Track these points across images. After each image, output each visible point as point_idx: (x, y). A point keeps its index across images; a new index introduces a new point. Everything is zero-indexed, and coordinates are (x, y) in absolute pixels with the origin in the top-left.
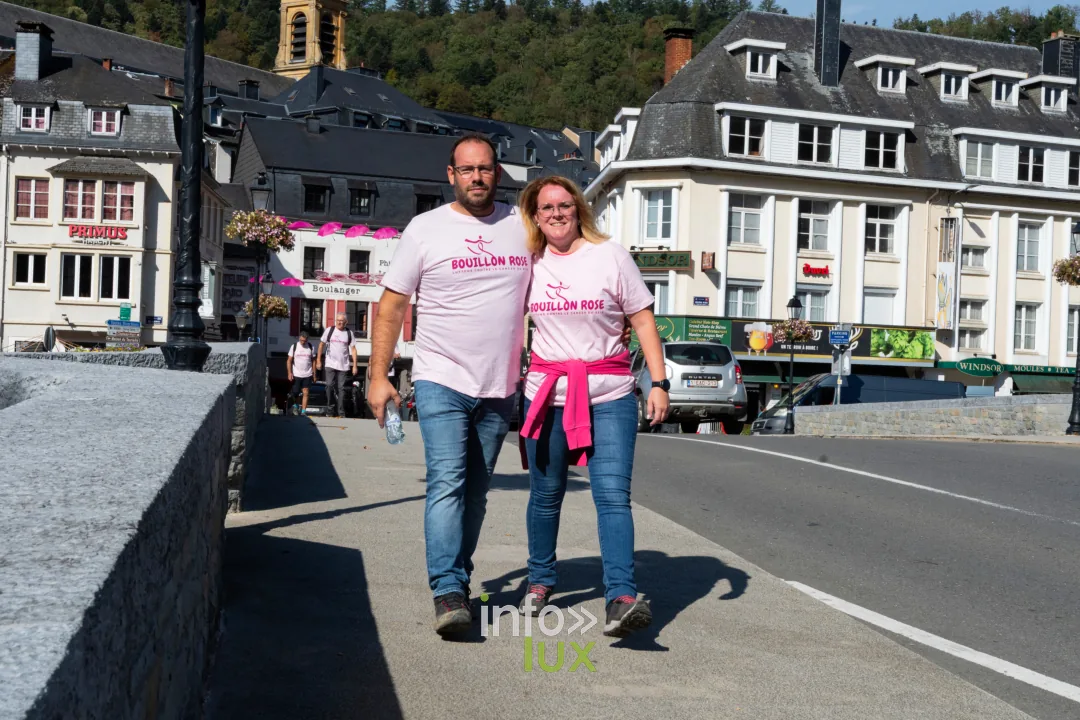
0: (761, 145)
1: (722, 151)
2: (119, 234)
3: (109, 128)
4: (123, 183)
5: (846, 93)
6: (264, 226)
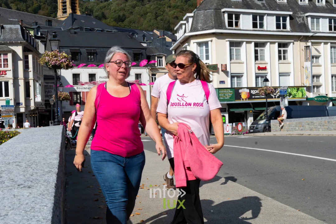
0: (239, 24)
1: (225, 26)
2: (4, 73)
4: (3, 54)
5: (266, 3)
6: (58, 58)
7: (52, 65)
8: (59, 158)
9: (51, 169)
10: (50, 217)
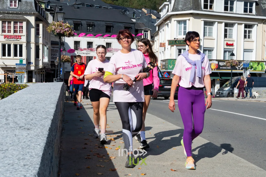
0: (213, 7)
1: (201, 8)
2: (19, 37)
3: (15, 6)
4: (20, 22)
6: (62, 27)
7: (57, 33)
8: (55, 108)
9: (47, 116)
10: (41, 154)
